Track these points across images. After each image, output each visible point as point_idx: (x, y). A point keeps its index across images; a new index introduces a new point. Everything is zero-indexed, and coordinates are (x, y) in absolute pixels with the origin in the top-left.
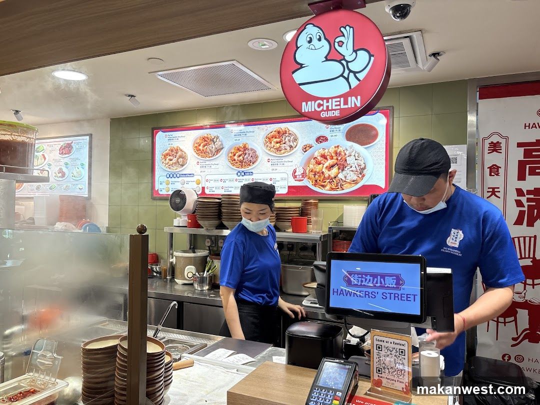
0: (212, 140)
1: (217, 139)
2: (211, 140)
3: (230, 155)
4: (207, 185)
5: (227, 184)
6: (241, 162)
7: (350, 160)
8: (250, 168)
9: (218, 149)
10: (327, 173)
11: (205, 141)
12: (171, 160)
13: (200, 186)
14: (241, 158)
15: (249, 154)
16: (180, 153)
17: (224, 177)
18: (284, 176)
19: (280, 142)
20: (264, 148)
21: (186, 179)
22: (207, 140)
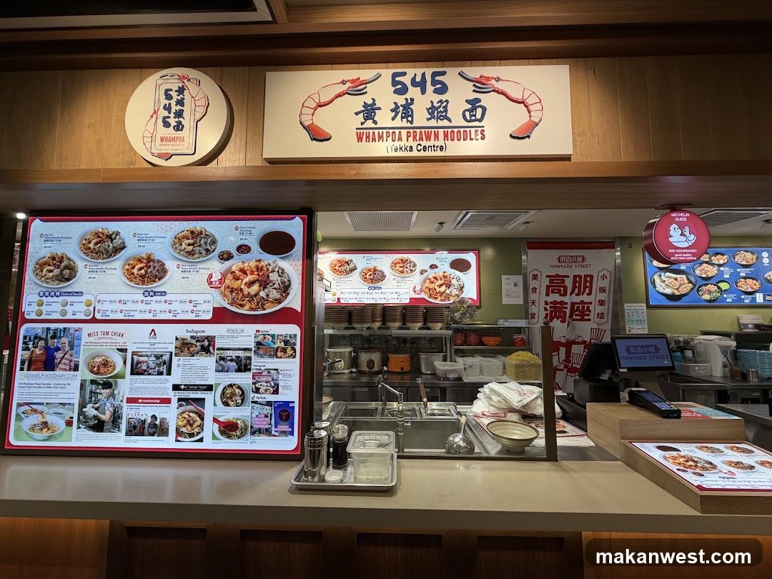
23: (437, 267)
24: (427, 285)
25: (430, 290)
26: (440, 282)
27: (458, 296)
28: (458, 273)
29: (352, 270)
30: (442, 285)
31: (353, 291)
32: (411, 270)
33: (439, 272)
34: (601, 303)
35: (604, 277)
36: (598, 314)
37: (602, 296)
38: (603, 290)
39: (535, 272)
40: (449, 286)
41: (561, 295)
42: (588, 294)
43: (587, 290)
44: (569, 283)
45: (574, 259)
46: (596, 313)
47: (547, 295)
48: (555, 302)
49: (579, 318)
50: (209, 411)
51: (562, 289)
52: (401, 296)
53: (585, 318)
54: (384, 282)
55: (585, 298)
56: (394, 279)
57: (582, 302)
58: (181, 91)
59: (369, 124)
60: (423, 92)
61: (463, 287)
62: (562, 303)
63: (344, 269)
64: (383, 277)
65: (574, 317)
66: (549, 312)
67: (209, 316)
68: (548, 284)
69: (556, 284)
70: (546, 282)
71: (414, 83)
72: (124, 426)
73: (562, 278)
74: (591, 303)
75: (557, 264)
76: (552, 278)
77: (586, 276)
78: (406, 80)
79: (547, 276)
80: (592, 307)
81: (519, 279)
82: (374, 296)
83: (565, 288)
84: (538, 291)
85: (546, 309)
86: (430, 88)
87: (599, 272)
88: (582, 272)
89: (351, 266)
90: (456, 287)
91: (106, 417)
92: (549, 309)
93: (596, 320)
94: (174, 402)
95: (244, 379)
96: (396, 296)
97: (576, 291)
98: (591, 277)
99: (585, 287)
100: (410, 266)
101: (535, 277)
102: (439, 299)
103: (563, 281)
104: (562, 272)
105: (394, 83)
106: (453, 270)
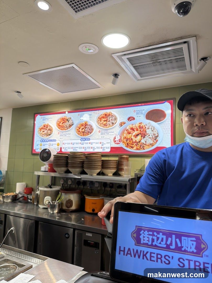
1: (70, 119)
2: (67, 120)
3: (77, 128)
4: (63, 146)
5: (75, 146)
6: (83, 132)
7: (149, 131)
8: (89, 136)
9: (70, 125)
10: (134, 139)
11: (63, 120)
12: (44, 132)
13: (59, 147)
14: (83, 130)
15: (88, 128)
16: (49, 128)
19: (106, 121)
21: (51, 143)
22: (64, 120)
23: (134, 119)
24: (125, 135)
25: (127, 140)
26: (136, 132)
27: (152, 145)
28: (153, 123)
29: (70, 126)
30: (138, 135)
31: (71, 142)
32: (113, 123)
33: (135, 124)
52: (104, 146)
54: (92, 134)
56: (99, 132)
61: (157, 136)
89: (70, 122)
90: (151, 136)
100: (112, 120)
102: (135, 148)
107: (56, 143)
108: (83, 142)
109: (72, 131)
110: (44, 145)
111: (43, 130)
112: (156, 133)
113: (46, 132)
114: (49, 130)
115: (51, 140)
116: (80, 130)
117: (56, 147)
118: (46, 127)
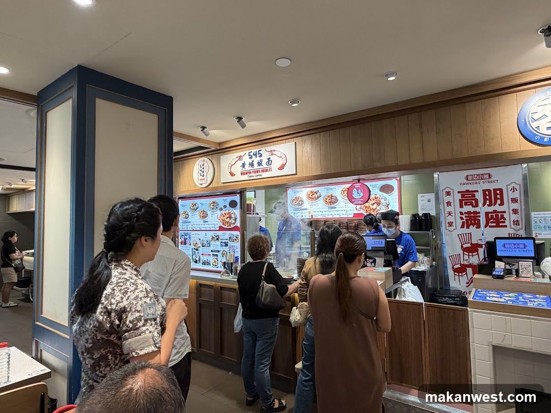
0: (316, 192)
4: (314, 214)
6: (330, 202)
7: (382, 201)
10: (371, 207)
16: (300, 199)
17: (321, 210)
18: (352, 209)
20: (341, 196)
21: (303, 211)
28: (385, 195)
29: (318, 197)
34: (515, 211)
35: (514, 189)
36: (514, 221)
37: (515, 206)
38: (514, 200)
39: (448, 190)
40: (379, 204)
41: (473, 207)
42: (499, 205)
43: (499, 202)
44: (479, 196)
45: (481, 177)
46: (512, 221)
47: (461, 206)
48: (469, 213)
49: (495, 224)
50: (219, 258)
51: (474, 201)
53: (501, 224)
55: (497, 208)
57: (495, 211)
58: (203, 165)
59: (244, 169)
60: (256, 157)
62: (475, 213)
63: (313, 197)
64: (337, 200)
65: (490, 224)
66: (465, 221)
67: (218, 229)
68: (461, 198)
69: (468, 198)
70: (459, 197)
71: (254, 155)
72: (201, 262)
73: (472, 193)
74: (505, 212)
75: (465, 181)
76: (464, 194)
77: (495, 190)
78: (252, 154)
79: (459, 192)
80: (506, 216)
81: (432, 196)
82: (332, 213)
83: (477, 201)
84: (452, 204)
85: (462, 218)
86: (258, 155)
87: (507, 186)
88: (491, 187)
89: (318, 194)
91: (197, 259)
92: (465, 219)
93: (512, 226)
94: (211, 256)
95: (226, 249)
96: (345, 212)
97: (488, 202)
98: (501, 190)
99: (496, 199)
101: (448, 193)
103: (474, 196)
104: (471, 188)
105: (249, 155)
106: (382, 193)
107: (307, 211)
108: (330, 210)
109: (321, 202)
110: (297, 213)
111: (294, 201)
112: (387, 202)
113: (297, 202)
114: (301, 201)
115: (303, 209)
116: (327, 200)
117: (308, 214)
118: (297, 199)
